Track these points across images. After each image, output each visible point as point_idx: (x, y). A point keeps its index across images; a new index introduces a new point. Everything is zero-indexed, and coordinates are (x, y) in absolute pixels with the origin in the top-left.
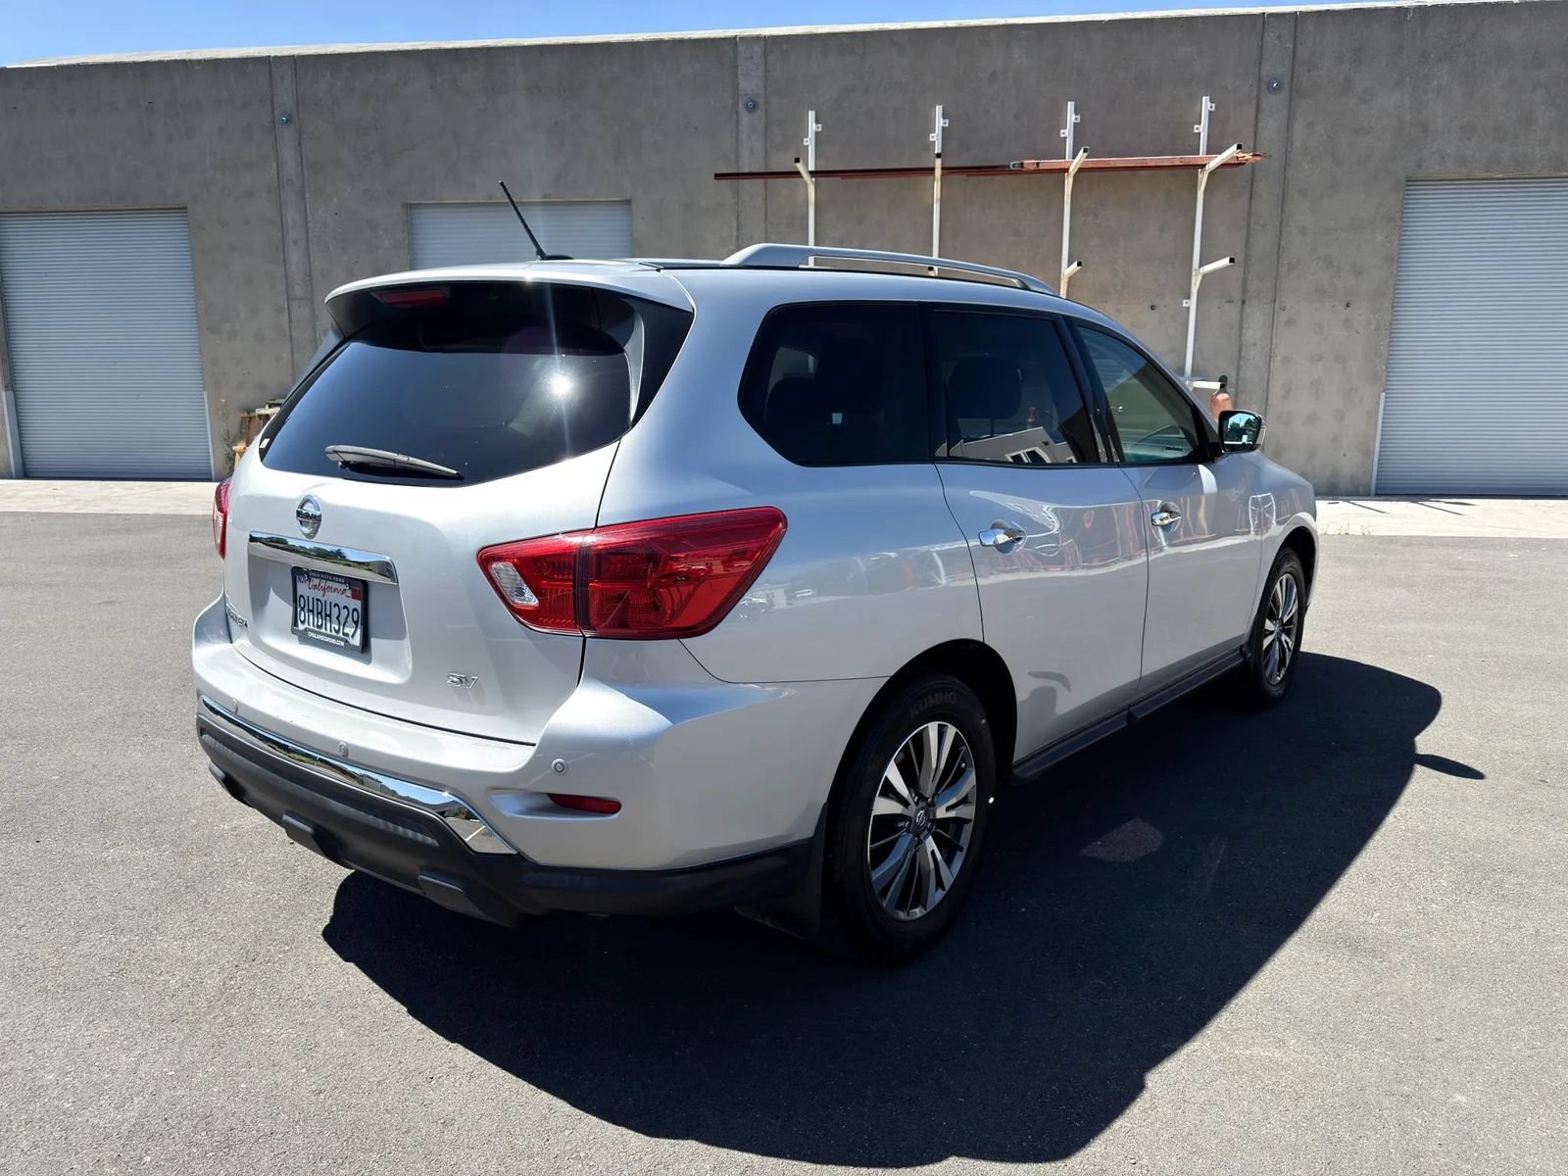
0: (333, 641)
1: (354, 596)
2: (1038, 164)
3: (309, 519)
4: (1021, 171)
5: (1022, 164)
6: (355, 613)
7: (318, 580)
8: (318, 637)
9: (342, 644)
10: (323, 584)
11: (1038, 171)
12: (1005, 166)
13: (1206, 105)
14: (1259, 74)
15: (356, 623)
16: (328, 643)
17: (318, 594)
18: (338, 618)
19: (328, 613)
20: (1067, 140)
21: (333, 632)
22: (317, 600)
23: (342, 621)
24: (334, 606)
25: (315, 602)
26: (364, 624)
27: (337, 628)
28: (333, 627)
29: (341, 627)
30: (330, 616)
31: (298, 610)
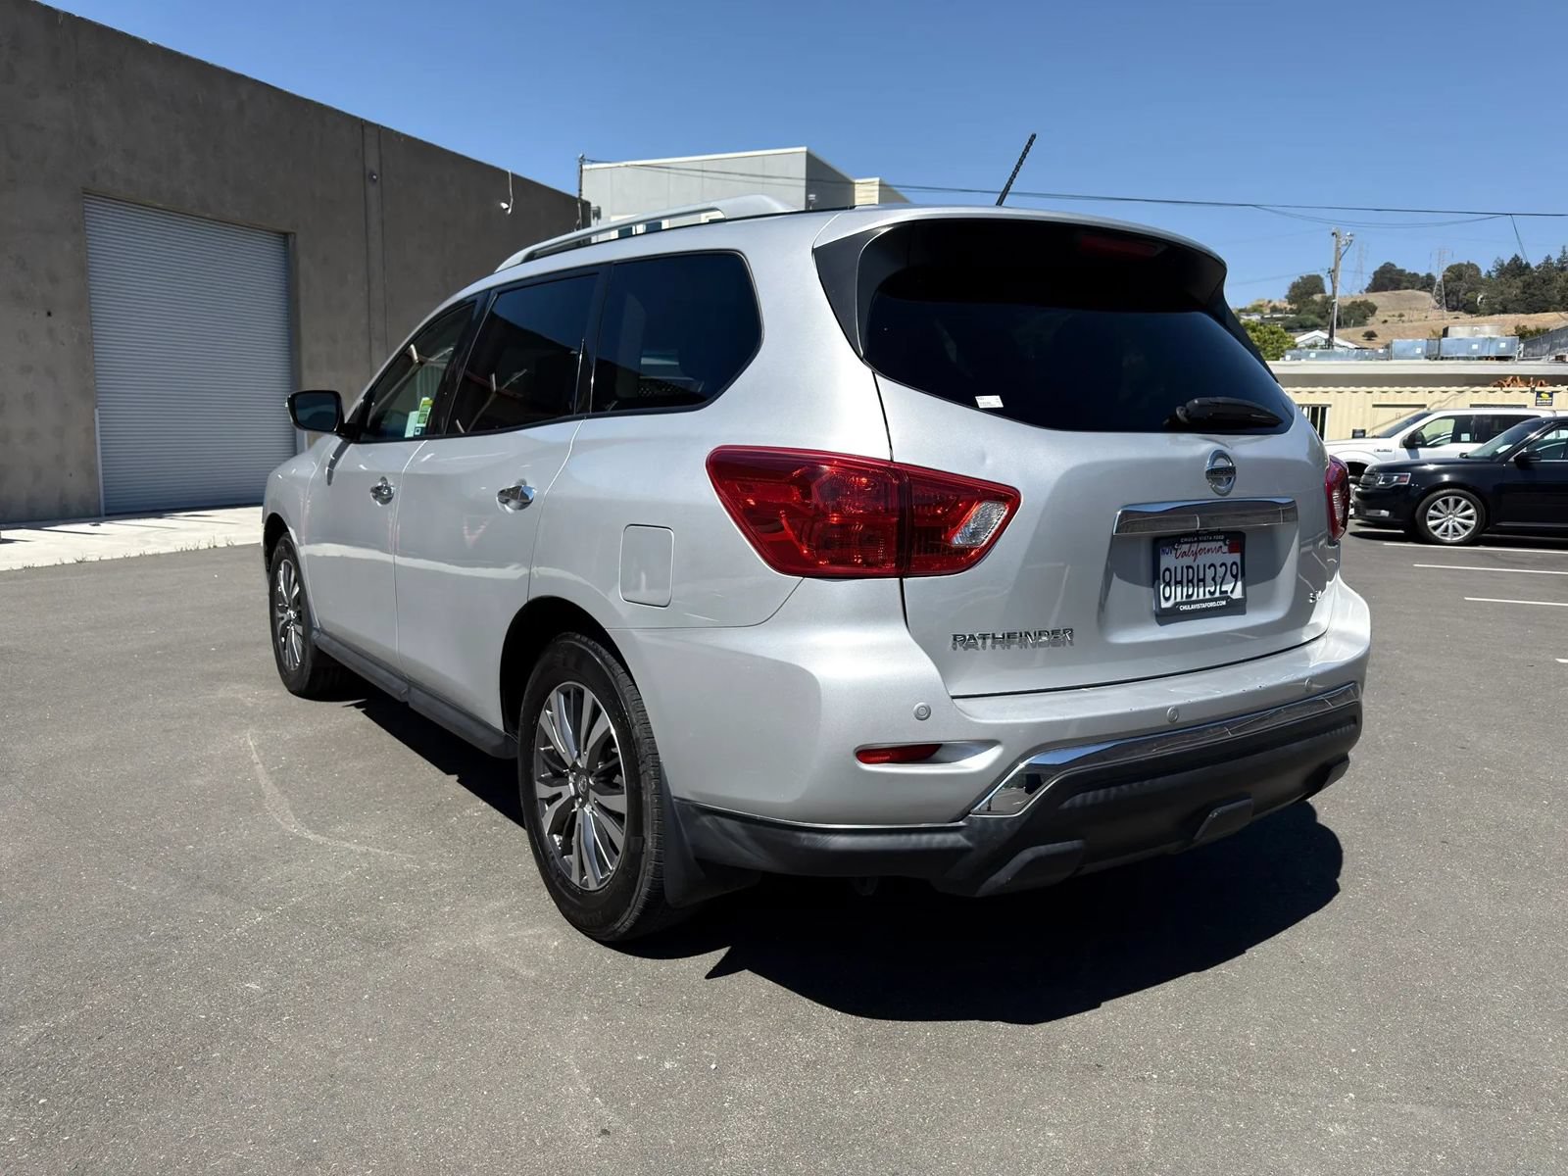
0: (1212, 604)
1: (1231, 550)
3: (1222, 473)
6: (1234, 567)
7: (1188, 545)
8: (1193, 607)
9: (1224, 603)
10: (1194, 548)
15: (1235, 577)
16: (1207, 609)
17: (1188, 561)
18: (1214, 579)
19: (1201, 576)
21: (1208, 596)
22: (1188, 567)
23: (1219, 580)
24: (1209, 568)
25: (1185, 570)
26: (1243, 575)
27: (1212, 589)
28: (1207, 590)
29: (1218, 587)
30: (1203, 580)
31: (1162, 587)
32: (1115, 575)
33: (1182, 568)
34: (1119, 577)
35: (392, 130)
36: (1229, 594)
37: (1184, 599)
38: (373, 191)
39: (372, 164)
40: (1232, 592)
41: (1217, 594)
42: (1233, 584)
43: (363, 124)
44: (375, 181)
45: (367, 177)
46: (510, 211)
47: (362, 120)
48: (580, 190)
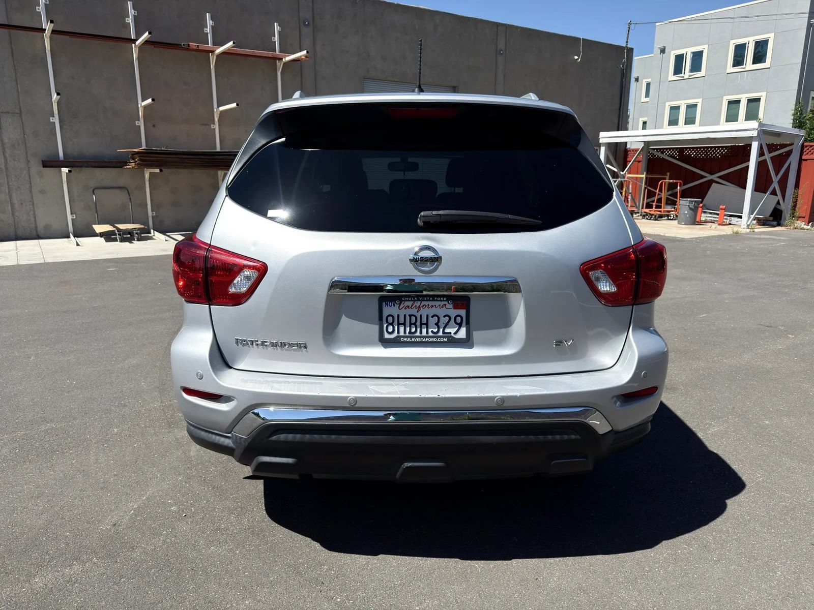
0: (432, 340)
1: (456, 308)
2: (198, 46)
3: (428, 260)
4: (188, 48)
5: (189, 44)
6: (459, 318)
8: (415, 340)
9: (448, 339)
10: (418, 304)
11: (198, 50)
12: (178, 45)
13: (277, 27)
14: (299, 16)
15: (459, 324)
16: (428, 342)
17: (409, 311)
18: (437, 324)
19: (423, 322)
20: (209, 35)
21: (430, 334)
22: (410, 316)
23: (442, 324)
24: (432, 317)
25: (408, 318)
26: (468, 323)
27: (435, 330)
28: (430, 330)
29: (441, 330)
30: (427, 324)
31: (385, 326)
32: (344, 316)
33: (405, 316)
34: (347, 316)
35: (514, 26)
36: (452, 335)
37: (407, 334)
38: (501, 59)
39: (501, 46)
40: (455, 333)
41: (441, 334)
42: (456, 329)
43: (498, 25)
44: (502, 54)
45: (498, 52)
46: (579, 60)
47: (497, 23)
48: (627, 42)
